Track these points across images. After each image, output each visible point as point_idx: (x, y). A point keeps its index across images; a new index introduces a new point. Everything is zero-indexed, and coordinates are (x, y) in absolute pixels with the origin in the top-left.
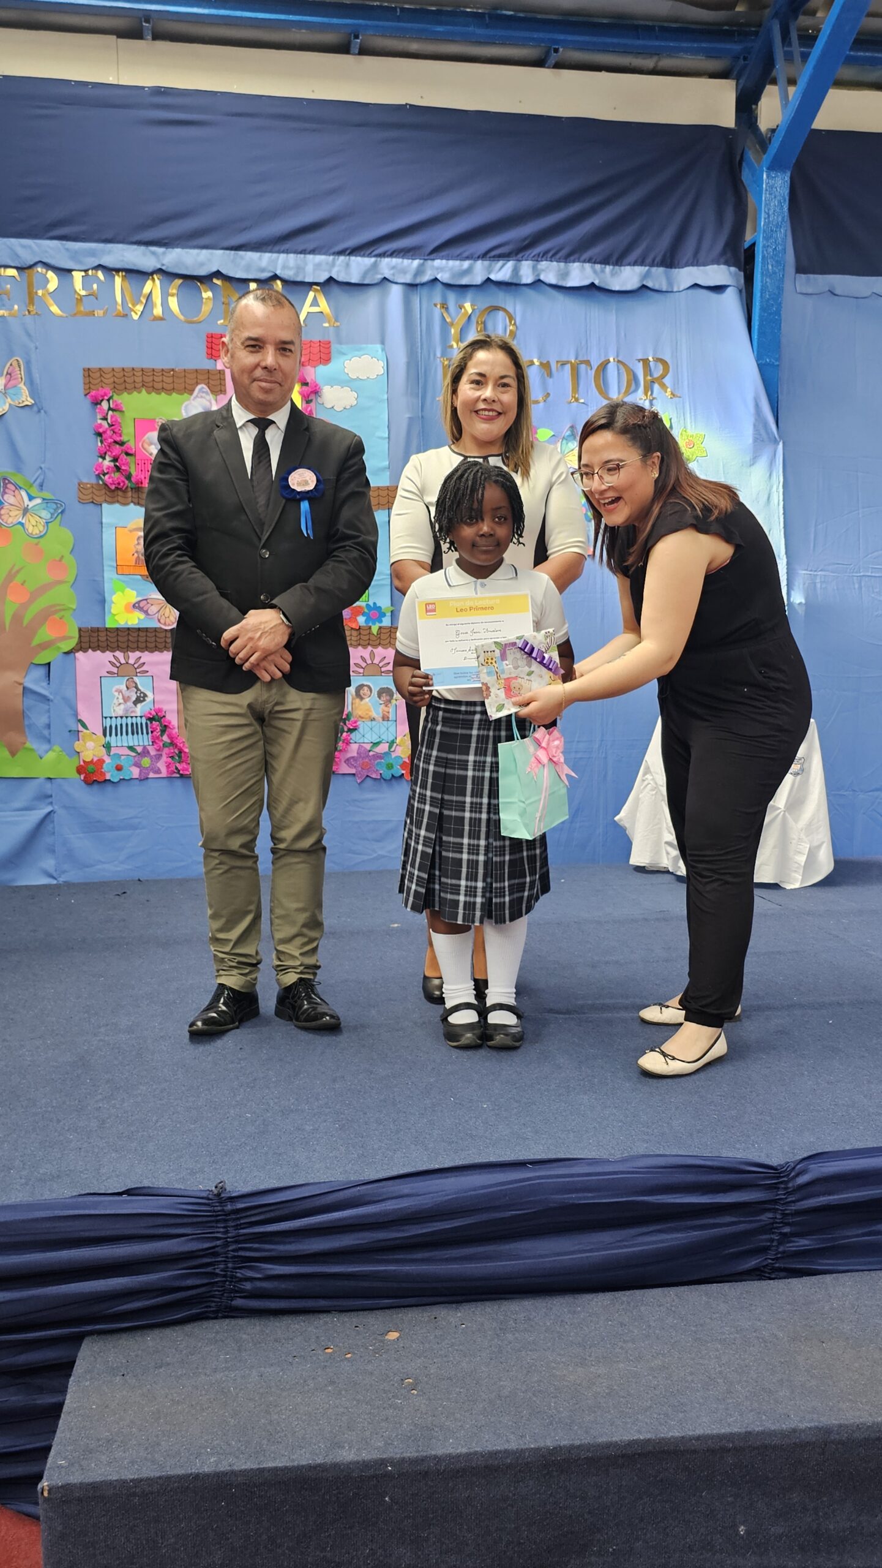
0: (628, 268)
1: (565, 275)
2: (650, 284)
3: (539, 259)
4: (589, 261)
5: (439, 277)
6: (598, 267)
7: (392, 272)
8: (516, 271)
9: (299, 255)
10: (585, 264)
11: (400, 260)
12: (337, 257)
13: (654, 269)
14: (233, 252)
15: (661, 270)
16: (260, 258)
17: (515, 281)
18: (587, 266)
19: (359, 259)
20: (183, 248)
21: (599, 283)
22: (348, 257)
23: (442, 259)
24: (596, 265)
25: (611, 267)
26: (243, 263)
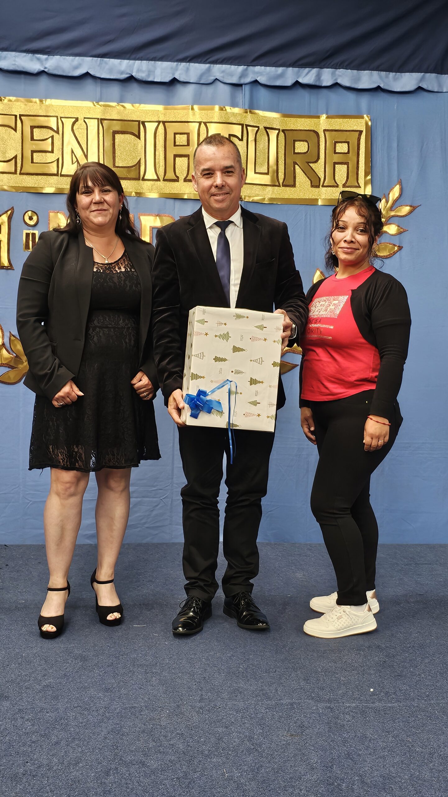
0: (407, 74)
1: (358, 79)
2: (425, 86)
3: (337, 68)
4: (377, 69)
5: (258, 79)
6: (383, 73)
7: (222, 75)
8: (318, 76)
9: (150, 62)
10: (372, 71)
11: (229, 66)
12: (180, 63)
13: (428, 75)
14: (99, 59)
15: (434, 75)
16: (120, 64)
17: (317, 84)
18: (375, 73)
19: (197, 65)
20: (61, 55)
21: (384, 86)
22: (188, 63)
23: (261, 66)
24: (382, 72)
25: (394, 73)
26: (107, 67)
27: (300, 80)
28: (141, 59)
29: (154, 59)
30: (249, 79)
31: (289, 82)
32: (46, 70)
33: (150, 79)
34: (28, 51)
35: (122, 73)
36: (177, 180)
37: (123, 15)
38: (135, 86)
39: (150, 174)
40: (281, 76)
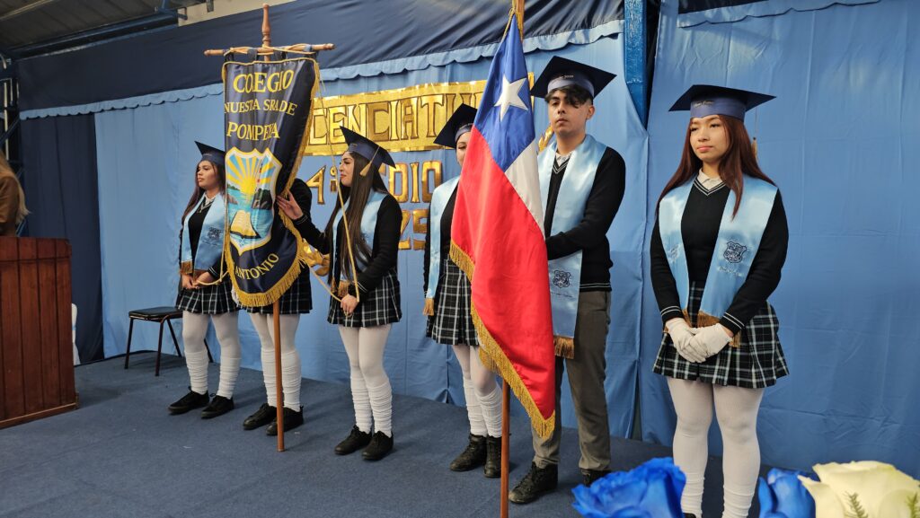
2: (573, 41)
4: (538, 34)
5: (455, 59)
6: (542, 37)
7: (433, 61)
9: (392, 60)
10: (534, 38)
11: (437, 54)
12: (408, 58)
14: (366, 64)
16: (376, 65)
18: (536, 38)
19: (418, 57)
20: (347, 66)
22: (413, 57)
25: (551, 36)
26: (369, 69)
27: (484, 55)
28: (387, 60)
29: (395, 58)
30: (450, 60)
31: (475, 58)
32: (340, 77)
33: (392, 72)
34: (330, 67)
35: (376, 71)
36: (407, 139)
37: (379, 32)
38: (386, 79)
39: (394, 137)
40: (471, 53)
